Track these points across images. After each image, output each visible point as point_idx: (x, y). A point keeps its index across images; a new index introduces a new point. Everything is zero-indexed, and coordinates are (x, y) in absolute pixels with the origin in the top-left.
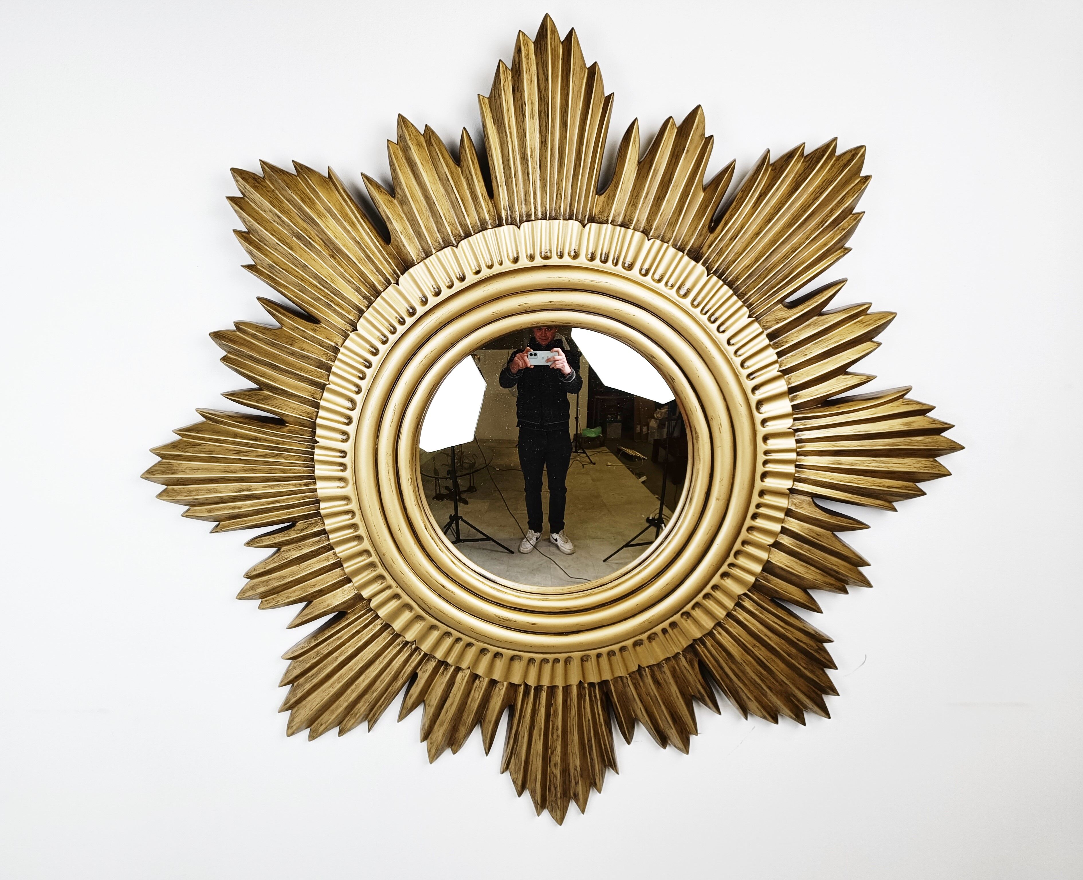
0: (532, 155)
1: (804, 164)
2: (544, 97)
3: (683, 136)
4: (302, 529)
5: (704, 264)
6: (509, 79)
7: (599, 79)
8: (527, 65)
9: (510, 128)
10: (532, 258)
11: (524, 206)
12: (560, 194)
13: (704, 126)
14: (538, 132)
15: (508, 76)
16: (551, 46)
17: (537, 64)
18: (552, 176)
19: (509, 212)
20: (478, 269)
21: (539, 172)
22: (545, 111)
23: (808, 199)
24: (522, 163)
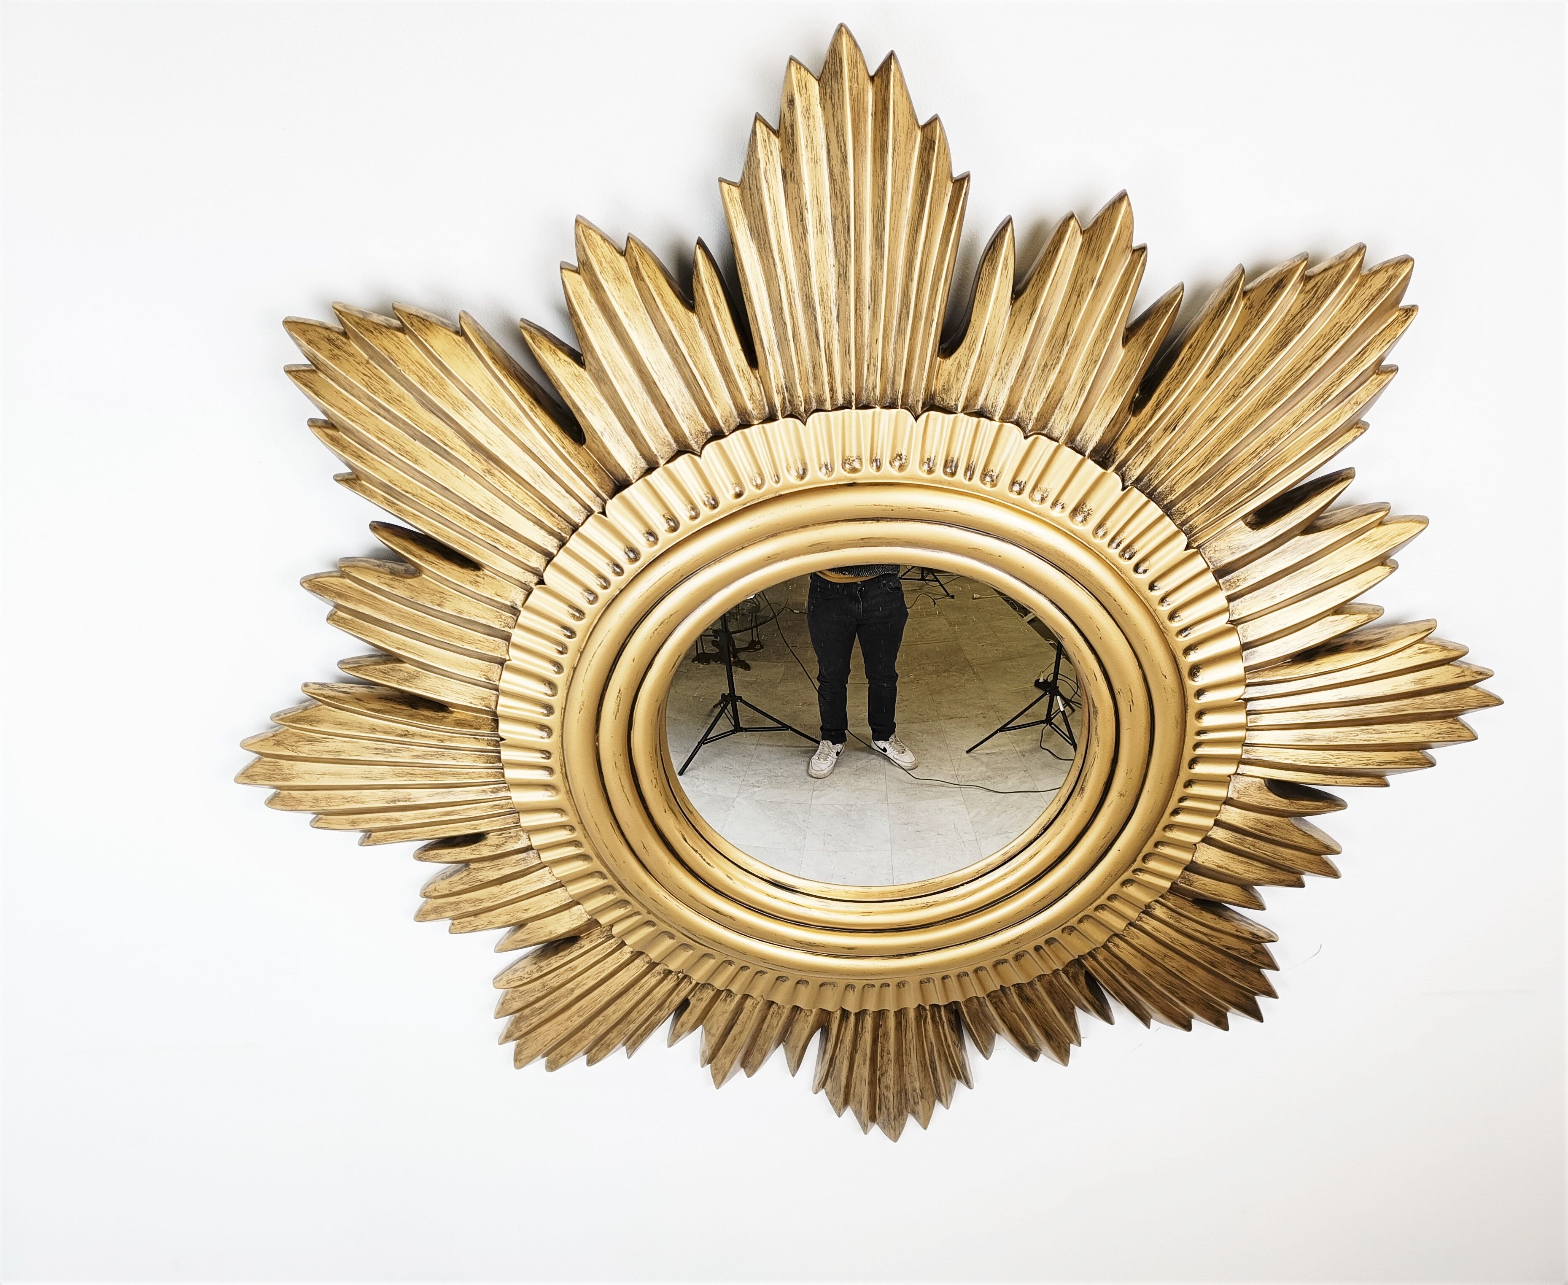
0: (822, 301)
1: (1302, 296)
2: (840, 193)
3: (1092, 255)
4: (497, 845)
5: (1117, 470)
6: (774, 154)
7: (942, 150)
8: (806, 132)
9: (780, 252)
10: (829, 468)
11: (812, 385)
12: (874, 365)
13: (1132, 233)
14: (832, 255)
15: (773, 149)
16: (851, 94)
17: (827, 125)
18: (859, 335)
19: (786, 394)
20: (738, 490)
21: (837, 326)
22: (844, 221)
23: (1303, 357)
24: (805, 312)
